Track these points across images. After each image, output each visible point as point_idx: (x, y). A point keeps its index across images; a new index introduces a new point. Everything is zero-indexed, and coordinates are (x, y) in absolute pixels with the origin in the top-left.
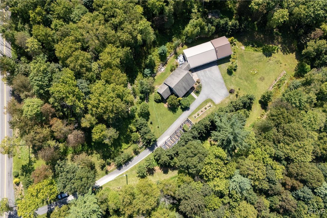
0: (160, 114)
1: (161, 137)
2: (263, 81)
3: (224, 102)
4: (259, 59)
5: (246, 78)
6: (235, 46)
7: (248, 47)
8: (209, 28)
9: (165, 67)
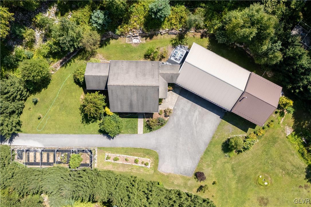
0: (62, 103)
1: (29, 135)
2: (260, 205)
3: (172, 179)
4: (292, 170)
5: (242, 178)
6: (279, 118)
7: (298, 138)
8: (271, 49)
9: (143, 41)
